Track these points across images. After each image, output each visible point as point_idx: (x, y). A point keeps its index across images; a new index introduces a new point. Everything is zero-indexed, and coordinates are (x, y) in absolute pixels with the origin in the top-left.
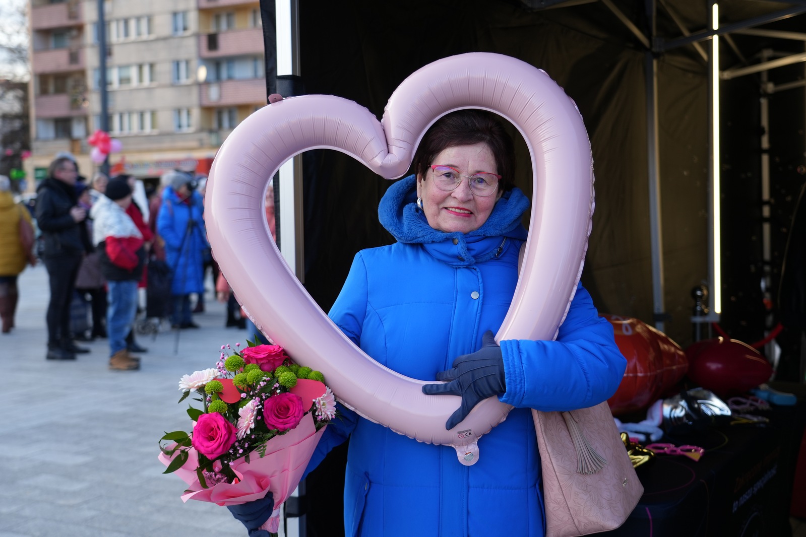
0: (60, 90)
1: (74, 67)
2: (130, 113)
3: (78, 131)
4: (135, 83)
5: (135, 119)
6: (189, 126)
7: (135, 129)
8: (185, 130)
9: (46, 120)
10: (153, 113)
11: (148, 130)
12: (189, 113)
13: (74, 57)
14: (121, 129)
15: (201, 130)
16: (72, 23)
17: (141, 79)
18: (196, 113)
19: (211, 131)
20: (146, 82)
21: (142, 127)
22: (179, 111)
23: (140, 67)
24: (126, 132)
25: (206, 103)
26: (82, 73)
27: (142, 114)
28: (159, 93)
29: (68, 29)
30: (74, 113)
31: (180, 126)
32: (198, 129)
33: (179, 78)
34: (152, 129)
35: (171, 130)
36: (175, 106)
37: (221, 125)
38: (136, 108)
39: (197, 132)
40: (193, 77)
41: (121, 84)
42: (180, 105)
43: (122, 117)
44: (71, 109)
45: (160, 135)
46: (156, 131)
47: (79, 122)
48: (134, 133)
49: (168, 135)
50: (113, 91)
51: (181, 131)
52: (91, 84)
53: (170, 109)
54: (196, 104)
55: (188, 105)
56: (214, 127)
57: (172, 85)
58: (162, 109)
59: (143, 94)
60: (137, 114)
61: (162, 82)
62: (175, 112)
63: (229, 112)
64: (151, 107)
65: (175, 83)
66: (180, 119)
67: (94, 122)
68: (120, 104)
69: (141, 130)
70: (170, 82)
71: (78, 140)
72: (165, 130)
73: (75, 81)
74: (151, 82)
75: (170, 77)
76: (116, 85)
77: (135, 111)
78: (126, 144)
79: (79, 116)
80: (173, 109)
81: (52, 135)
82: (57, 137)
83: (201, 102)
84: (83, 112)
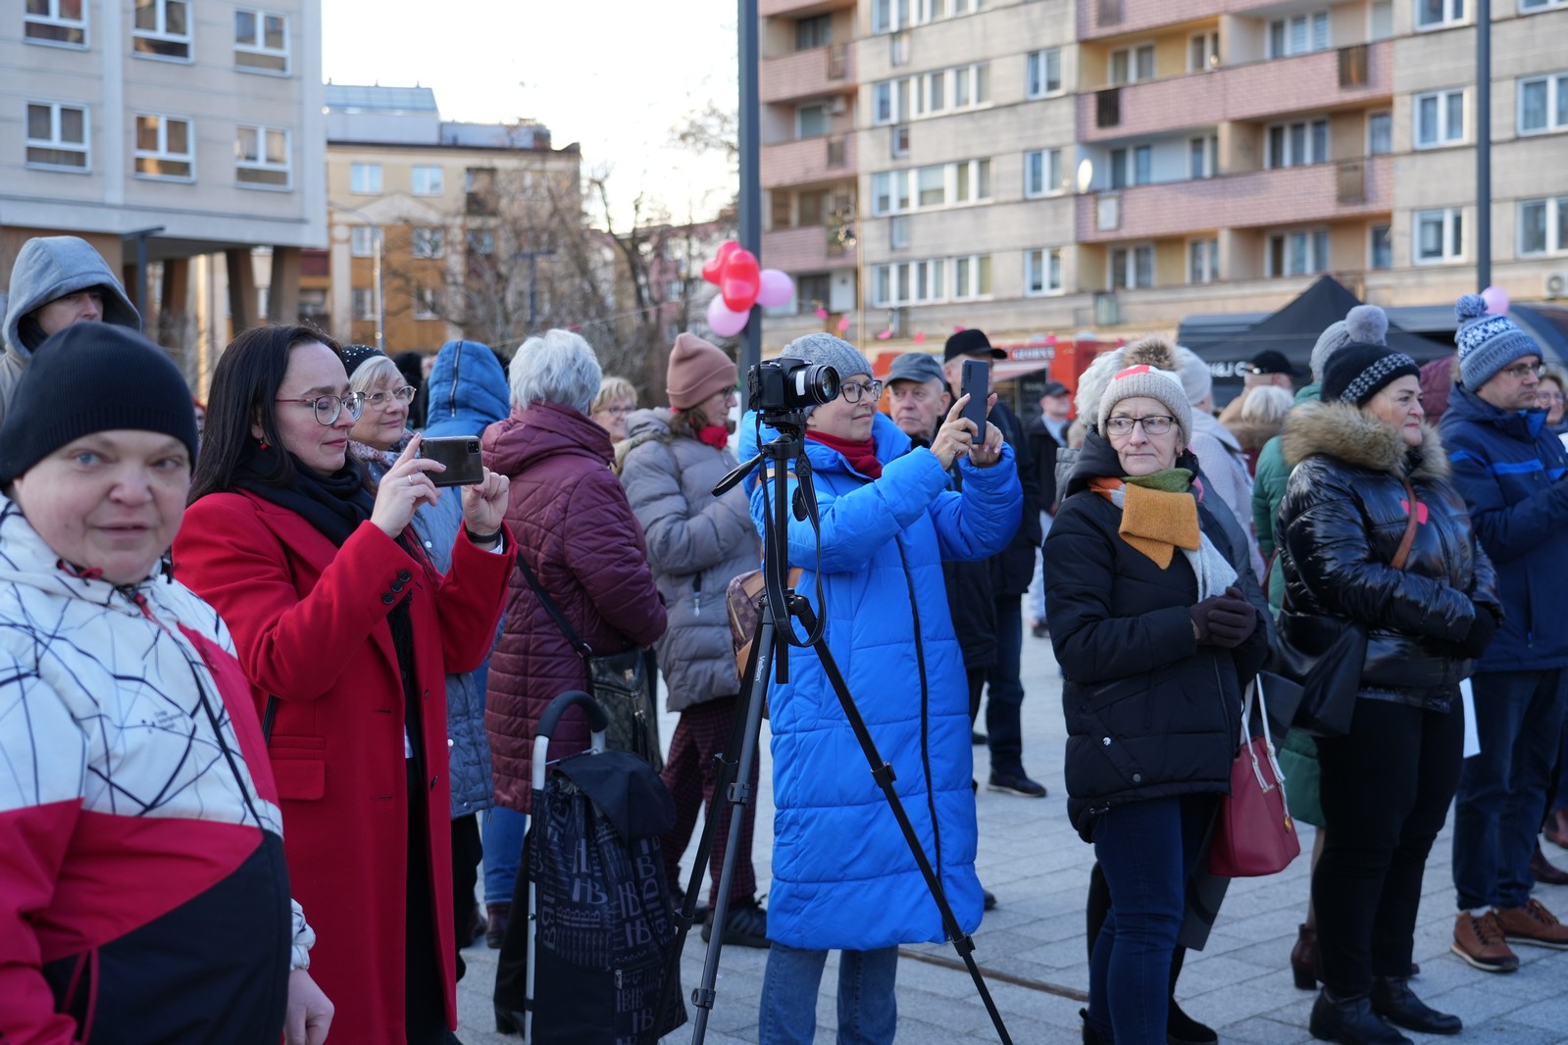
0: (809, 219)
1: (837, 173)
2: (939, 261)
3: (841, 297)
4: (950, 200)
5: (950, 270)
6: (1054, 286)
7: (949, 292)
8: (1046, 291)
10: (984, 259)
11: (973, 294)
12: (1054, 257)
13: (837, 154)
14: (922, 294)
15: (1080, 292)
16: (836, 85)
17: (962, 194)
18: (1069, 256)
19: (1099, 294)
20: (973, 198)
21: (961, 288)
22: (1037, 255)
23: (962, 166)
24: (930, 299)
25: (1091, 236)
26: (852, 182)
27: (962, 262)
28: (995, 214)
29: (830, 97)
30: (835, 263)
31: (1037, 287)
32: (1073, 289)
33: (1036, 187)
34: (982, 290)
35: (1018, 293)
36: (1028, 244)
37: (1120, 280)
38: (951, 251)
39: (1068, 296)
40: (1066, 183)
41: (922, 202)
42: (1038, 243)
43: (922, 267)
44: (829, 255)
45: (997, 302)
46: (988, 297)
47: (844, 282)
48: (945, 300)
49: (1012, 301)
50: (907, 216)
51: (1037, 294)
52: (866, 203)
53: (1015, 249)
54: (1071, 236)
55: (1054, 241)
56: (1108, 285)
57: (1025, 201)
58: (1001, 251)
59: (965, 222)
60: (953, 263)
61: (1003, 198)
62: (1028, 256)
63: (1138, 252)
64: (980, 248)
65: (1030, 195)
66: (1037, 270)
67: (869, 279)
68: (920, 242)
69: (960, 293)
70: (1018, 196)
71: (839, 314)
72: (1006, 294)
73: (837, 199)
74: (982, 194)
75: (1019, 185)
76: (913, 206)
77: (950, 257)
78: (929, 322)
79: (844, 270)
80: (1024, 250)
81: (793, 307)
82: (801, 311)
83: (1077, 234)
84: (849, 261)
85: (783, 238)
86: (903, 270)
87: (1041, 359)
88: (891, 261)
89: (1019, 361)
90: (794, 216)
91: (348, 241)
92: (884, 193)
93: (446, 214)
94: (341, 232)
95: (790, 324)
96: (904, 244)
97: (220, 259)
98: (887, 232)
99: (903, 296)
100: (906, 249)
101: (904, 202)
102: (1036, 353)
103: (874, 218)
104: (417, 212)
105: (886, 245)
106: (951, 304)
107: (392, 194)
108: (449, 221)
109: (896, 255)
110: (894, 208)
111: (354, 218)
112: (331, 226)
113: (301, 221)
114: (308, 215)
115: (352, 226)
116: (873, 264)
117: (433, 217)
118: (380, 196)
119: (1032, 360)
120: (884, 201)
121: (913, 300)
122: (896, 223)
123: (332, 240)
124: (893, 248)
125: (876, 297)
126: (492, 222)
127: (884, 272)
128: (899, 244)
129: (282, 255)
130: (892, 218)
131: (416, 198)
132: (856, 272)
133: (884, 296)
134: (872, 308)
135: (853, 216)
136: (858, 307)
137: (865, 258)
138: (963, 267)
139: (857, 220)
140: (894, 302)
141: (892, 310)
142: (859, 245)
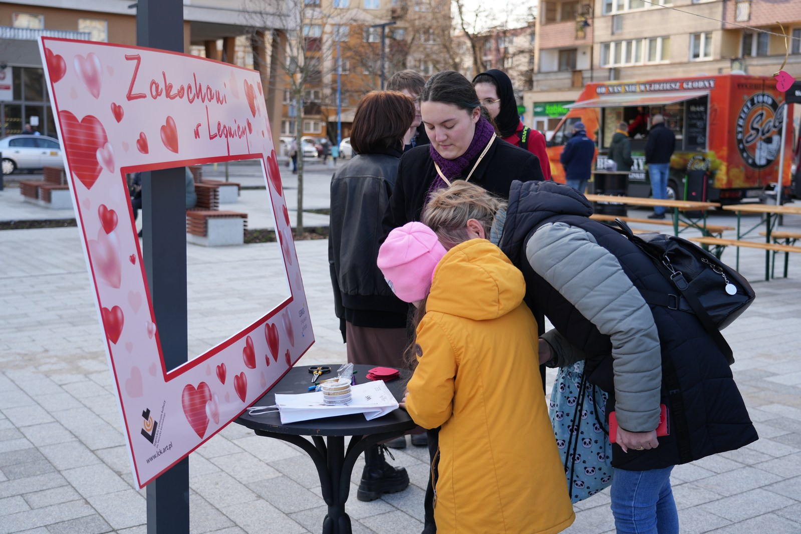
0: (567, 17)
2: (639, 40)
3: (582, 63)
4: (648, 5)
5: (645, 44)
6: (706, 55)
7: (644, 59)
8: (701, 58)
9: (551, 51)
10: (666, 39)
11: (658, 61)
12: (707, 38)
14: (628, 60)
15: (723, 58)
17: (655, 1)
18: (717, 38)
19: (734, 59)
20: (661, 4)
21: (651, 57)
22: (697, 36)
24: (633, 63)
25: (730, 25)
27: (652, 40)
28: (673, 13)
30: (579, 42)
31: (696, 56)
32: (718, 57)
34: (662, 58)
35: (685, 60)
36: (692, 30)
37: (747, 52)
38: (646, 34)
39: (715, 61)
41: (630, 7)
42: (699, 30)
43: (629, 43)
44: (577, 37)
45: (672, 65)
46: (667, 62)
47: (584, 53)
48: (641, 63)
49: (682, 63)
50: (622, 15)
51: (696, 60)
52: (599, 8)
53: (685, 33)
54: (719, 25)
55: (708, 28)
56: (740, 55)
57: (692, 5)
58: (675, 34)
59: (656, 17)
60: (647, 41)
61: (678, 3)
62: (693, 37)
63: (759, 35)
64: (664, 33)
65: (695, 2)
66: (697, 46)
67: (598, 50)
68: (629, 30)
69: (650, 60)
70: (689, 2)
71: (580, 71)
72: (677, 60)
73: (583, 6)
74: (666, 2)
76: (626, 10)
77: (645, 38)
78: (631, 76)
79: (585, 47)
80: (691, 34)
81: (555, 67)
82: (560, 70)
83: (723, 25)
84: (588, 41)
85: (552, 28)
86: (618, 46)
87: (704, 88)
88: (611, 41)
89: (688, 89)
90: (558, 16)
91: (331, 33)
92: (609, 1)
94: (327, 28)
95: (553, 76)
96: (620, 31)
98: (610, 24)
99: (617, 60)
100: (620, 34)
101: (620, 7)
102: (701, 84)
103: (603, 16)
105: (609, 32)
106: (645, 66)
107: (354, 8)
109: (614, 38)
110: (614, 11)
115: (333, 25)
116: (601, 43)
118: (347, 9)
119: (698, 89)
120: (609, 7)
121: (623, 63)
122: (615, 18)
123: (323, 33)
124: (613, 34)
125: (602, 62)
127: (607, 46)
128: (617, 31)
130: (613, 16)
132: (592, 49)
133: (606, 61)
134: (600, 68)
135: (591, 15)
136: (592, 68)
137: (597, 40)
138: (653, 43)
139: (593, 18)
140: (611, 64)
141: (610, 69)
142: (593, 31)
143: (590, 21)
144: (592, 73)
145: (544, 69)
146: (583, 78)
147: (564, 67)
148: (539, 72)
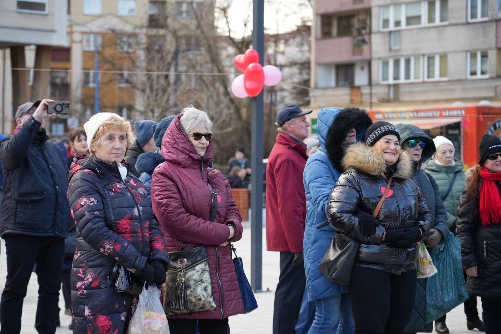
0: (343, 32)
1: (359, 6)
2: (417, 58)
3: (360, 78)
4: (424, 22)
5: (423, 64)
6: (483, 73)
7: (423, 76)
8: (479, 76)
9: (327, 65)
10: (444, 57)
11: (437, 78)
12: (484, 56)
14: (407, 76)
15: (498, 77)
18: (493, 56)
20: (437, 22)
21: (430, 74)
22: (473, 54)
23: (432, 2)
24: (412, 79)
26: (368, 11)
27: (431, 58)
28: (450, 31)
30: (356, 58)
31: (474, 74)
32: (494, 75)
33: (474, 16)
34: (441, 75)
35: (462, 77)
36: (468, 48)
38: (423, 52)
39: (491, 78)
40: (490, 13)
41: (408, 24)
42: (475, 47)
43: (408, 61)
44: (354, 53)
45: (450, 82)
46: (445, 79)
47: (362, 68)
48: (420, 80)
49: (459, 81)
50: (399, 31)
51: (474, 77)
52: (376, 24)
53: (461, 51)
54: (493, 45)
55: (483, 46)
57: (467, 23)
58: (453, 52)
59: (432, 34)
60: (426, 59)
61: (454, 21)
62: (469, 55)
64: (441, 50)
65: (470, 20)
66: (473, 63)
67: (377, 67)
69: (429, 77)
70: (464, 21)
71: (359, 88)
72: (456, 77)
73: (359, 21)
74: (442, 20)
75: (464, 14)
76: (403, 26)
77: (423, 55)
78: (411, 93)
79: (363, 61)
80: (467, 51)
81: (333, 83)
82: (337, 85)
83: (497, 43)
84: (366, 56)
85: (328, 43)
86: (397, 63)
87: (458, 116)
88: (390, 57)
89: (446, 117)
90: (334, 31)
91: (81, 42)
92: (386, 17)
93: (136, 27)
94: (77, 37)
95: (330, 92)
96: (397, 47)
97: (8, 52)
98: (387, 40)
99: (396, 78)
100: (397, 51)
101: (398, 23)
102: (455, 113)
103: (380, 32)
104: (119, 26)
105: (387, 48)
106: (424, 82)
107: (105, 16)
108: (138, 31)
109: (393, 54)
110: (392, 27)
111: (85, 29)
112: (70, 33)
113: (52, 31)
114: (55, 28)
115: (83, 33)
116: (379, 59)
117: (129, 29)
118: (100, 16)
119: (453, 116)
120: (386, 22)
121: (402, 80)
122: (393, 35)
123: (72, 41)
124: (390, 50)
125: (381, 78)
126: (162, 32)
127: (386, 64)
128: (393, 47)
129: (41, 50)
130: (390, 32)
131: (120, 17)
132: (370, 64)
133: (385, 78)
134: (378, 85)
135: (368, 31)
136: (370, 84)
137: (374, 55)
138: (431, 61)
139: (370, 33)
140: (391, 81)
141: (389, 86)
142: (371, 47)
143: (366, 38)
144: (371, 89)
145: (321, 85)
146: (362, 95)
147: (341, 83)
148: (316, 87)
